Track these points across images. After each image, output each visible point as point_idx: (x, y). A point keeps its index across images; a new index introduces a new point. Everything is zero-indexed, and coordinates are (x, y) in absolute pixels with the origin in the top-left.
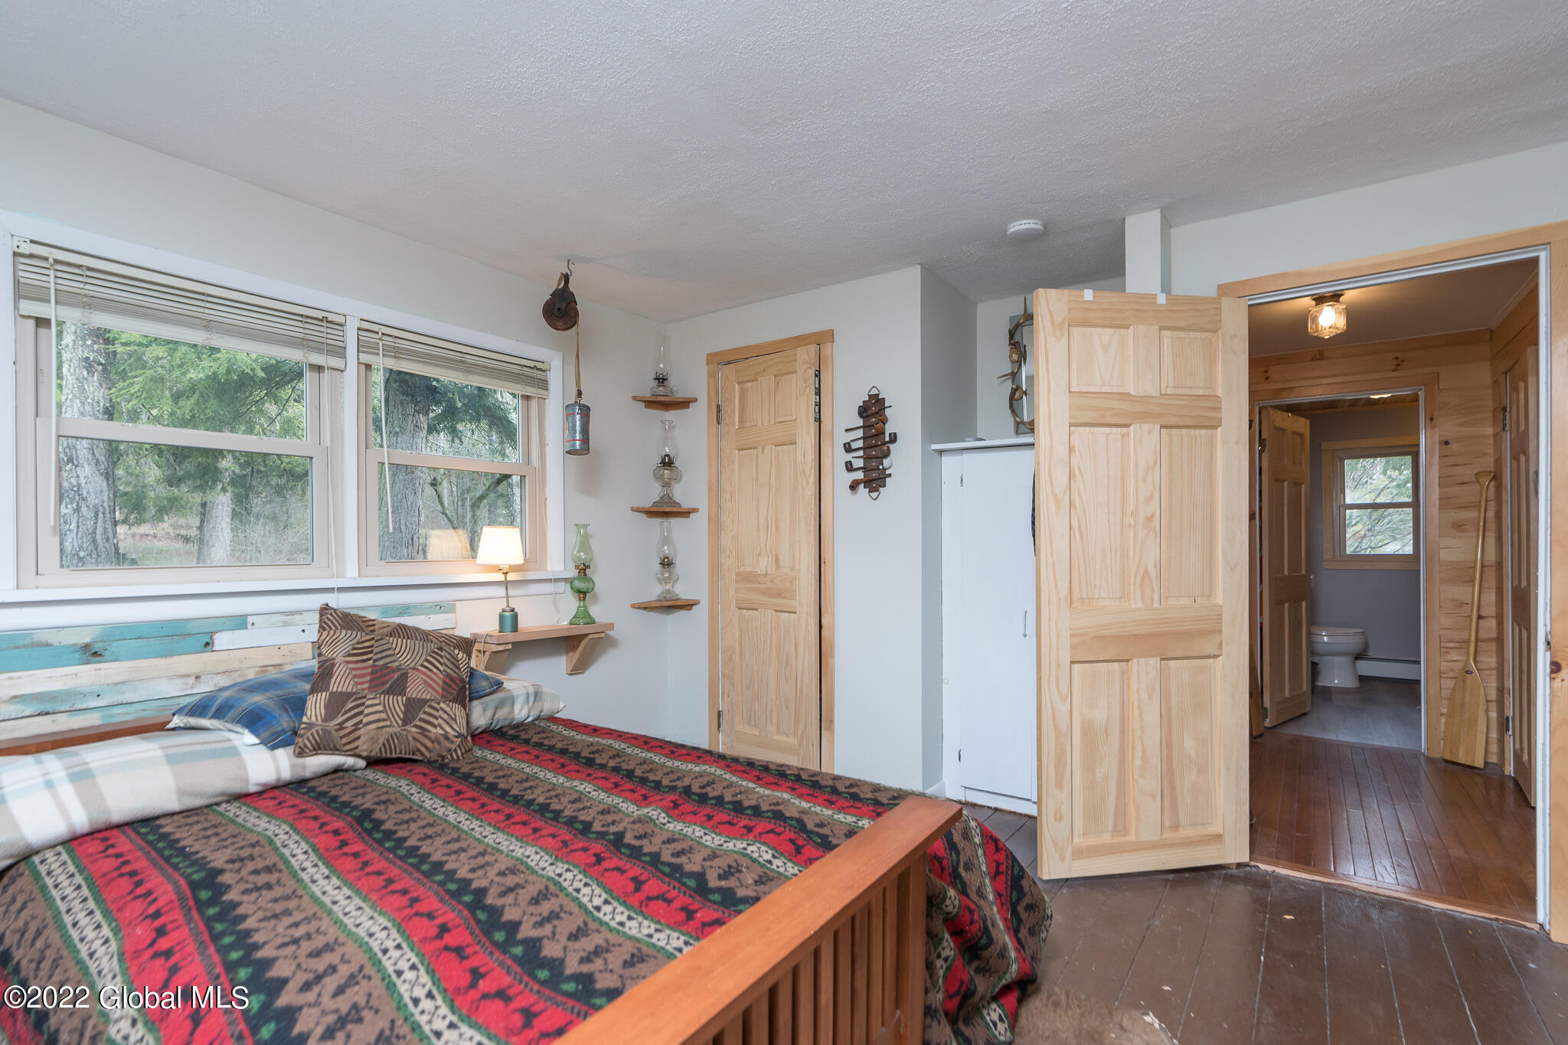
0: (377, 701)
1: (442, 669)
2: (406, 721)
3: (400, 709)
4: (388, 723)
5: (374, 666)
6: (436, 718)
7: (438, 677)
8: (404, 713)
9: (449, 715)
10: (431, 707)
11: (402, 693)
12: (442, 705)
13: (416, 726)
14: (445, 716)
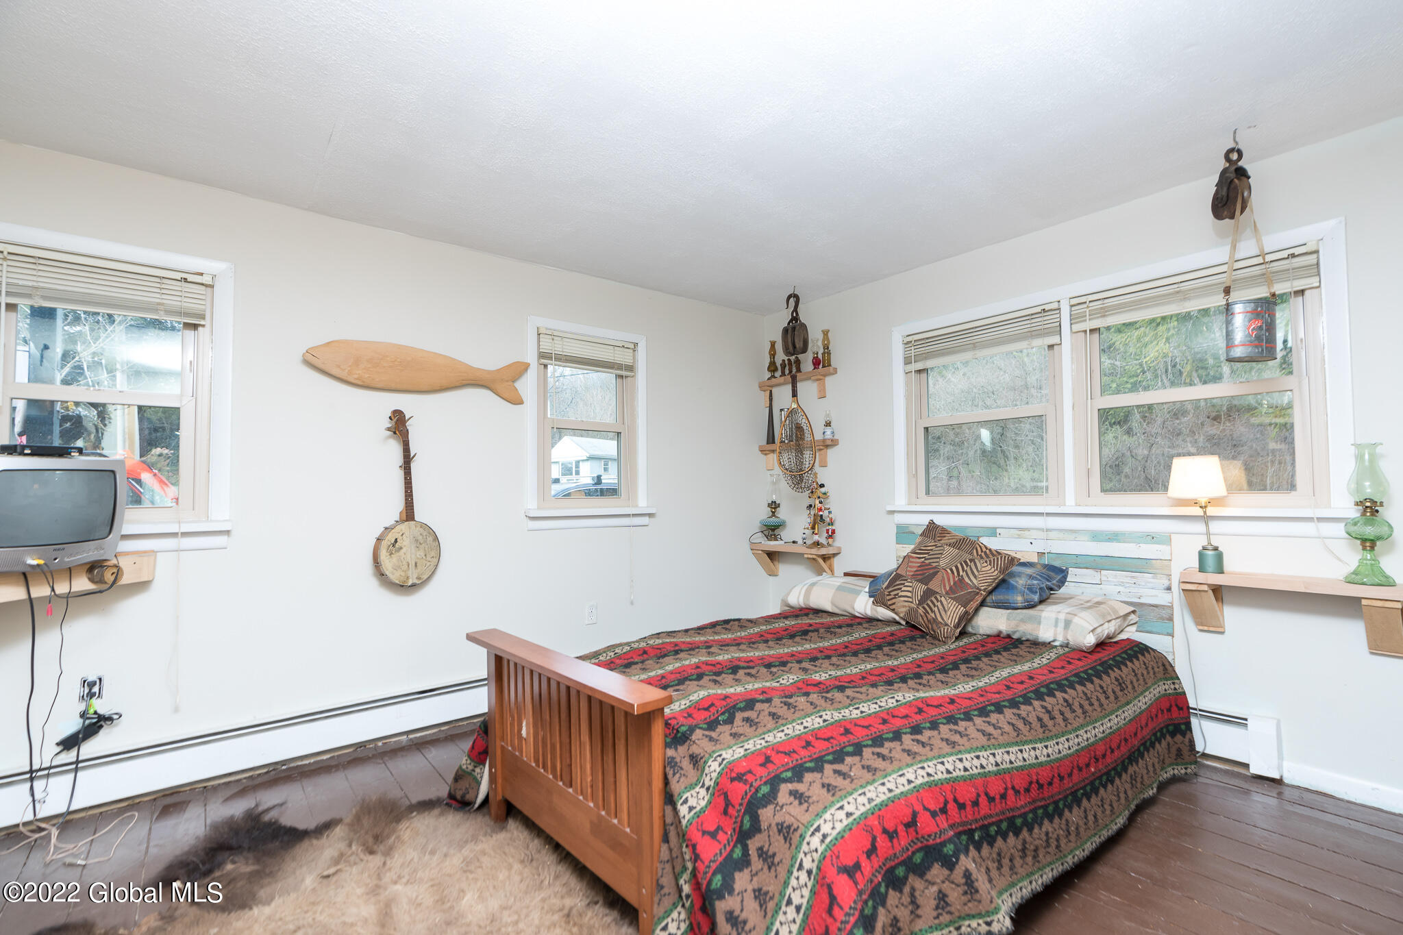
0: (911, 584)
1: (961, 573)
2: (921, 602)
3: (920, 593)
4: (910, 600)
5: (923, 562)
6: (935, 606)
7: (954, 578)
8: (921, 597)
9: (944, 607)
10: (936, 598)
11: (926, 584)
12: (943, 599)
13: (924, 608)
14: (940, 607)
